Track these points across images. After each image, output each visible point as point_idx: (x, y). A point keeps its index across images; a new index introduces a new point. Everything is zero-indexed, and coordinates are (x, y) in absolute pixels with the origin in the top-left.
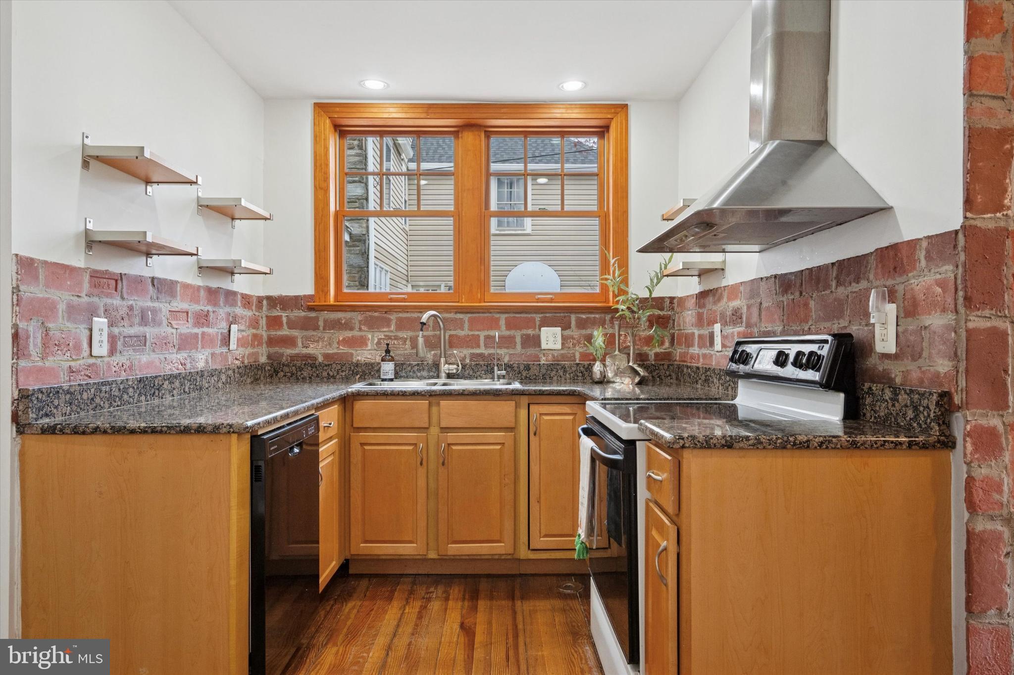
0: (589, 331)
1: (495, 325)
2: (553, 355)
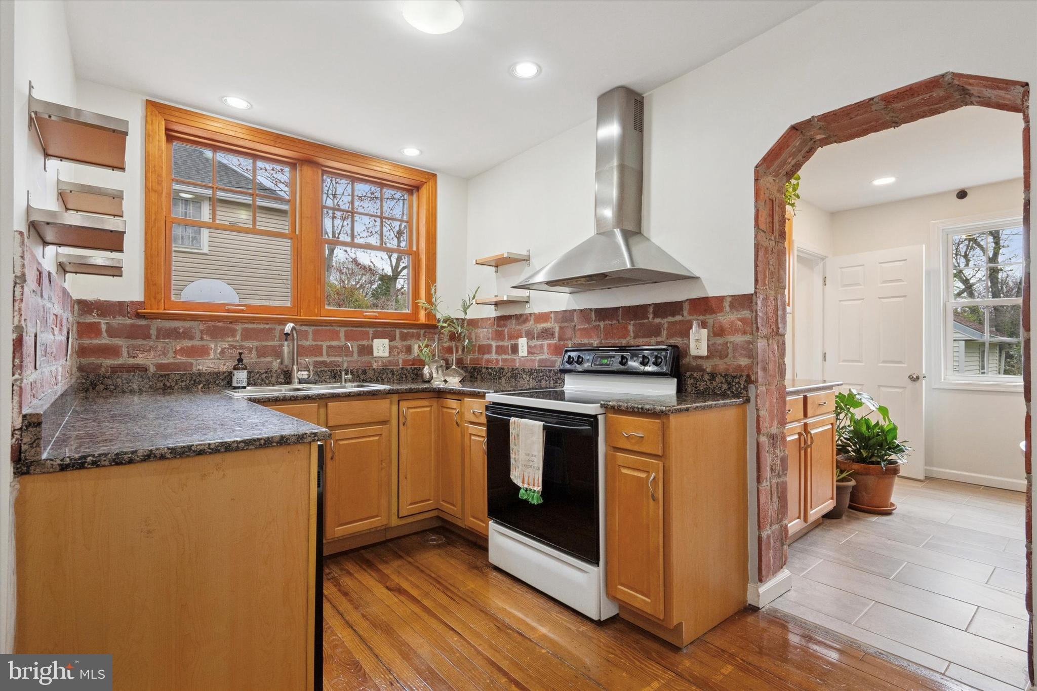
0: (409, 343)
1: (335, 336)
2: (383, 362)
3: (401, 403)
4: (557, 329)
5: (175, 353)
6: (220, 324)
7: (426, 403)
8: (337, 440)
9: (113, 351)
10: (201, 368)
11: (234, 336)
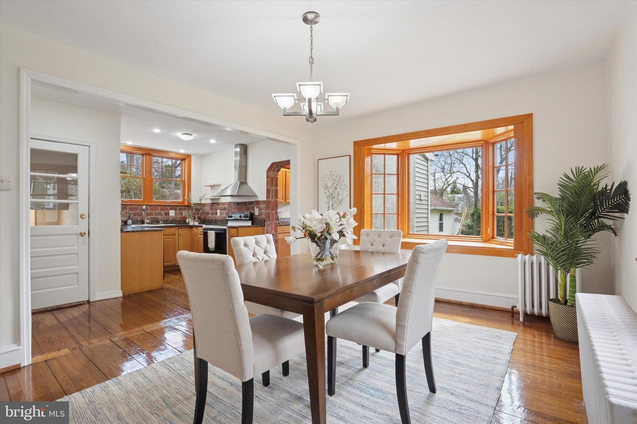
0: (182, 211)
1: (157, 209)
2: (173, 218)
3: (179, 229)
4: (227, 208)
7: (187, 230)
11: (126, 210)
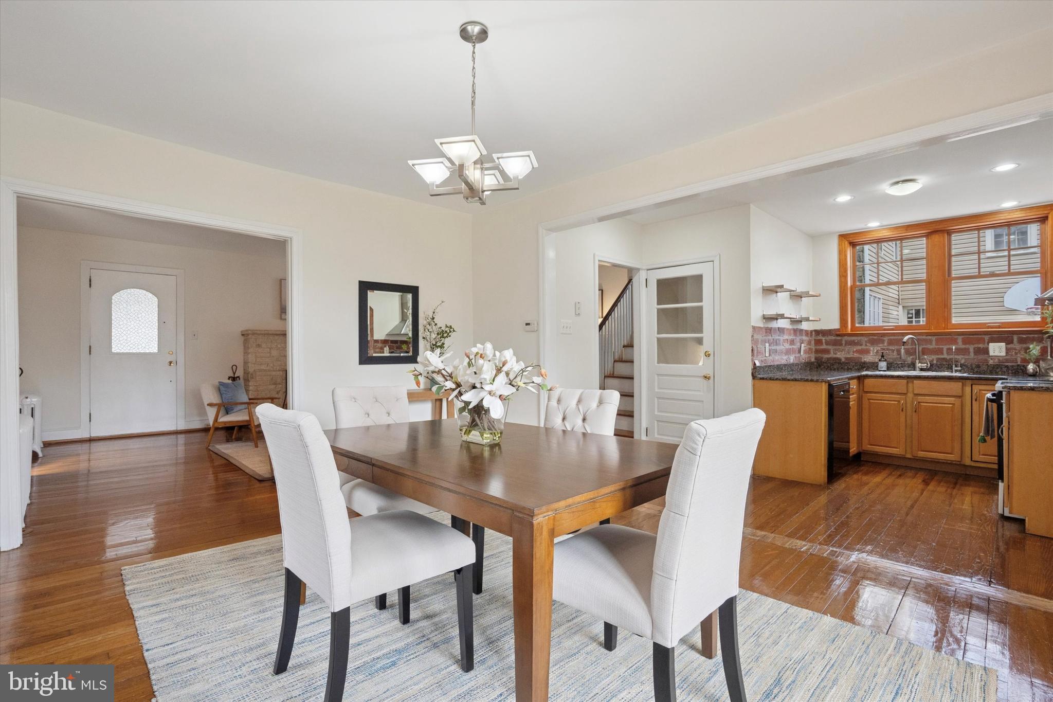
0: (1027, 345)
1: (955, 342)
2: (998, 359)
3: (973, 386)
5: (853, 352)
6: (876, 337)
8: (919, 402)
9: (827, 351)
10: (865, 360)
11: (883, 343)
